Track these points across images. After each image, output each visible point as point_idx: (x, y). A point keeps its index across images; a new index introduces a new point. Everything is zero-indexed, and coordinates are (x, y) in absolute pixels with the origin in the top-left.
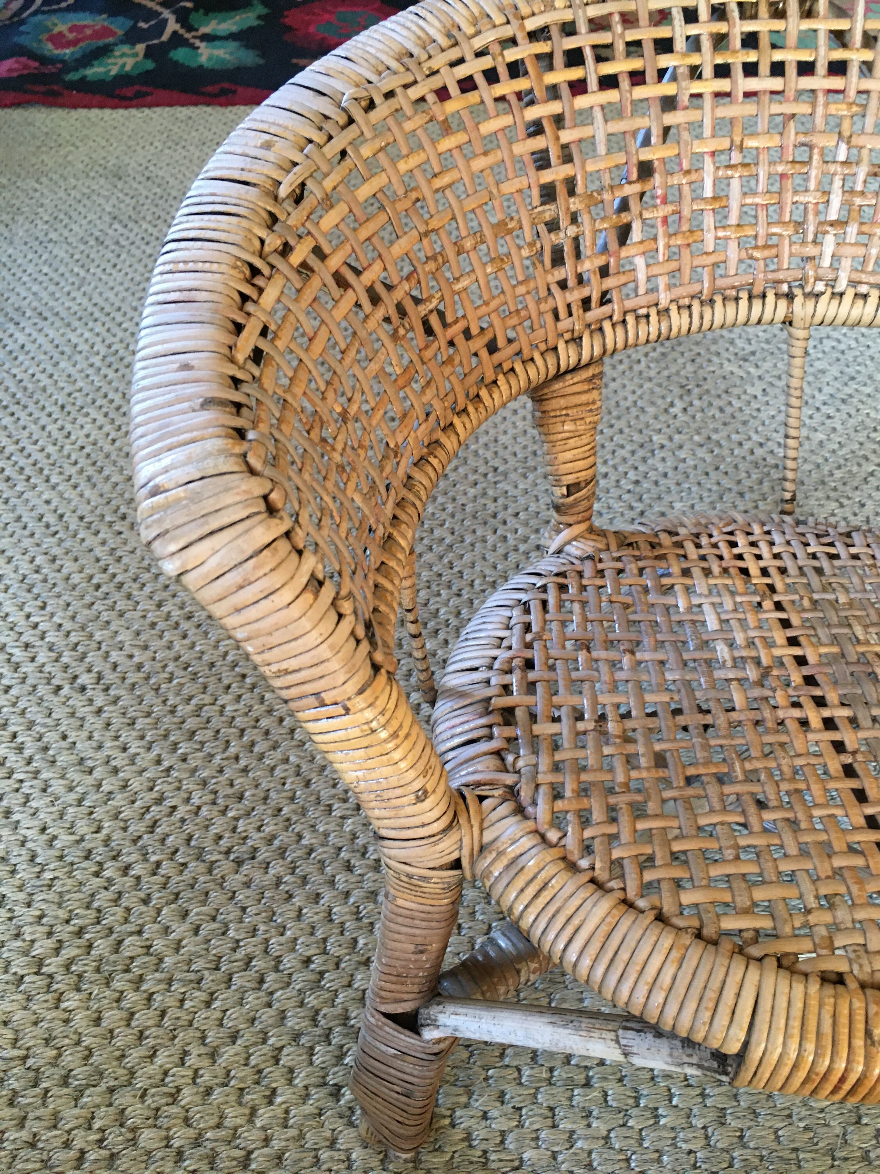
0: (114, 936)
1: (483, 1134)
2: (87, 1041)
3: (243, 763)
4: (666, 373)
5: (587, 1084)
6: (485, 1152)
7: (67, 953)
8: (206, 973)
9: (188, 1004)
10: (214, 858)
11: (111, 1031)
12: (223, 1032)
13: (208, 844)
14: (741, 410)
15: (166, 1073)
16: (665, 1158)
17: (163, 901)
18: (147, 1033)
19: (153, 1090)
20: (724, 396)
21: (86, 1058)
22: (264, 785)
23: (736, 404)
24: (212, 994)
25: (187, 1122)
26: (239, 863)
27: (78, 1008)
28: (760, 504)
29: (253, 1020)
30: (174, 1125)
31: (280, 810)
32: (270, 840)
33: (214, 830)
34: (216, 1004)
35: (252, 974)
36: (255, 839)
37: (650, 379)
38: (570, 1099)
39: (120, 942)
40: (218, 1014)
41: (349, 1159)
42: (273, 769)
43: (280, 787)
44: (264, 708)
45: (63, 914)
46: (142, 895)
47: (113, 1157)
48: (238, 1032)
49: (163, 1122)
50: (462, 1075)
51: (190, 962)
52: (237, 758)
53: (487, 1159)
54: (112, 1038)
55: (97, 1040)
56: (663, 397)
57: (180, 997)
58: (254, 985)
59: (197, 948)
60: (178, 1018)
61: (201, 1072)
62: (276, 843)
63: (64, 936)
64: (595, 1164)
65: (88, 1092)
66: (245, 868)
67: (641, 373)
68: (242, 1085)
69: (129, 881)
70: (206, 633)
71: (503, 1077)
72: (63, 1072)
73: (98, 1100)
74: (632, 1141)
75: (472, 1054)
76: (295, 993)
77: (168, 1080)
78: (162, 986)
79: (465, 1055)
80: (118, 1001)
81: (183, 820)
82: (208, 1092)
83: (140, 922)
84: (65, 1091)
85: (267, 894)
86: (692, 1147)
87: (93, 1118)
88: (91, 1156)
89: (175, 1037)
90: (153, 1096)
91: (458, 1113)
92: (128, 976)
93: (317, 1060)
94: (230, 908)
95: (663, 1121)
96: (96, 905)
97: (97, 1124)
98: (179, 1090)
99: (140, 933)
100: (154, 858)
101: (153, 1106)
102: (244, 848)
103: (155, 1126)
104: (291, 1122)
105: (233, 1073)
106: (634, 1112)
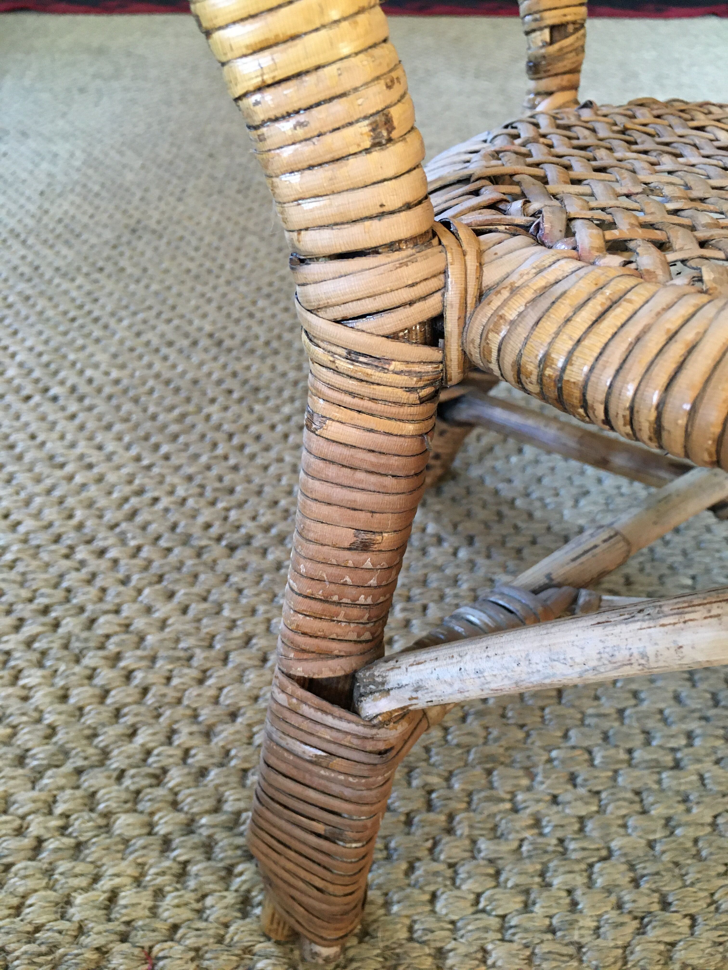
0: (86, 615)
1: (556, 820)
2: (49, 719)
3: (232, 462)
5: (677, 766)
6: (561, 841)
7: (28, 630)
8: (198, 651)
9: (175, 682)
10: (204, 543)
11: (81, 709)
12: (219, 710)
13: (196, 531)
15: (148, 753)
17: (146, 582)
18: (126, 710)
19: (132, 771)
21: (48, 737)
22: (257, 480)
24: (204, 671)
25: (175, 805)
26: (232, 549)
27: (40, 684)
29: (256, 699)
30: (159, 810)
31: (276, 503)
32: (267, 529)
33: (201, 520)
34: (210, 682)
35: (254, 651)
36: (249, 527)
38: (659, 782)
39: (92, 621)
40: (213, 692)
42: (266, 468)
43: (275, 482)
44: (254, 417)
45: (25, 593)
46: (121, 575)
47: (79, 846)
48: (239, 709)
49: (145, 806)
50: (519, 756)
51: (177, 640)
52: (226, 458)
53: (566, 849)
54: (81, 715)
55: (63, 717)
57: (167, 674)
58: (257, 663)
59: (187, 627)
60: (164, 695)
61: (193, 752)
62: (274, 531)
63: (26, 614)
65: (49, 773)
66: (240, 554)
68: (246, 765)
69: (103, 564)
70: (188, 357)
71: (572, 758)
72: (18, 752)
73: (62, 782)
75: (528, 735)
77: (151, 760)
78: (144, 663)
79: (520, 735)
80: (90, 678)
81: (166, 510)
82: (203, 772)
83: (117, 601)
84: (20, 771)
85: (267, 577)
87: (55, 802)
88: (51, 845)
89: (159, 716)
90: (133, 777)
91: (520, 797)
92: (101, 653)
94: (225, 588)
96: (65, 584)
97: (59, 809)
98: (165, 771)
99: (117, 612)
100: (133, 543)
101: (133, 788)
102: (236, 536)
103: (135, 811)
105: (233, 753)
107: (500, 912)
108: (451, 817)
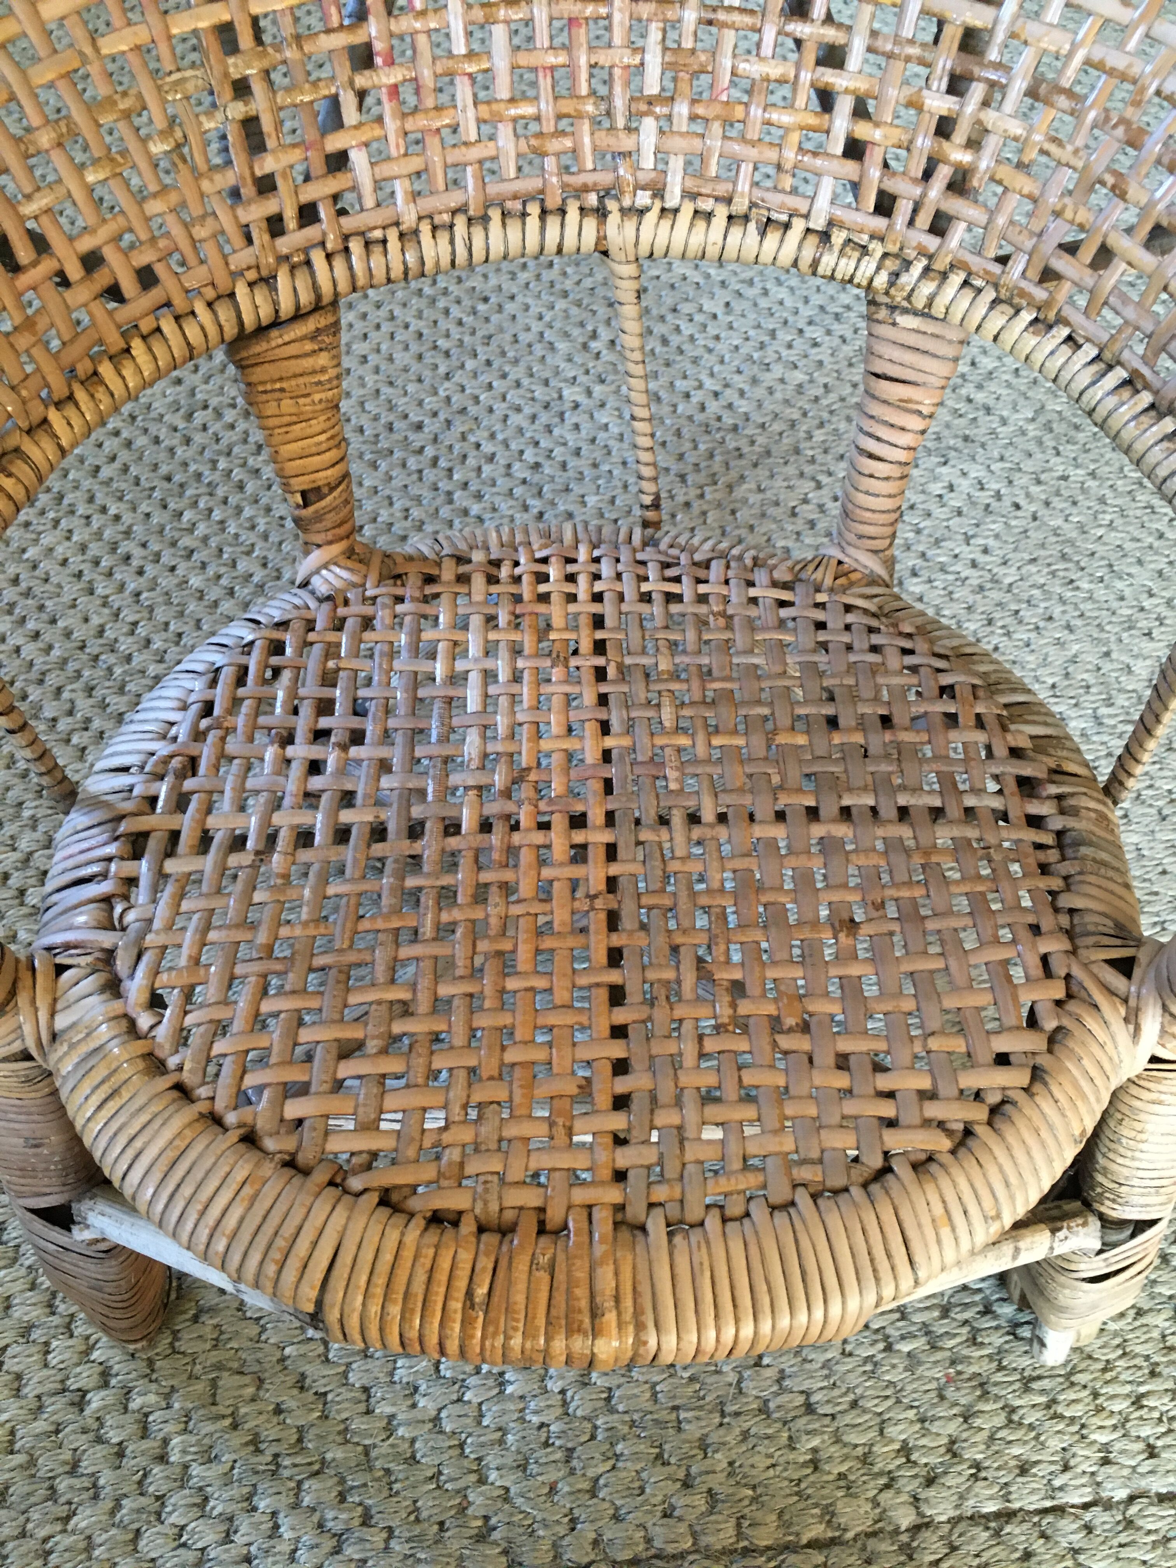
1: (273, 1434)
4: (588, 283)
6: (276, 1456)
14: (692, 338)
16: (510, 1438)
20: (669, 317)
23: (687, 329)
28: (707, 489)
37: (565, 294)
38: (392, 1374)
41: (95, 1485)
53: (278, 1465)
56: (582, 325)
64: (418, 1456)
67: (552, 284)
74: (468, 1421)
75: (264, 1329)
76: (23, 1271)
86: (545, 1419)
91: (242, 1410)
93: (53, 1359)
95: (509, 1390)
104: (17, 1446)
106: (472, 1381)
107: (200, 1545)
108: (166, 1442)
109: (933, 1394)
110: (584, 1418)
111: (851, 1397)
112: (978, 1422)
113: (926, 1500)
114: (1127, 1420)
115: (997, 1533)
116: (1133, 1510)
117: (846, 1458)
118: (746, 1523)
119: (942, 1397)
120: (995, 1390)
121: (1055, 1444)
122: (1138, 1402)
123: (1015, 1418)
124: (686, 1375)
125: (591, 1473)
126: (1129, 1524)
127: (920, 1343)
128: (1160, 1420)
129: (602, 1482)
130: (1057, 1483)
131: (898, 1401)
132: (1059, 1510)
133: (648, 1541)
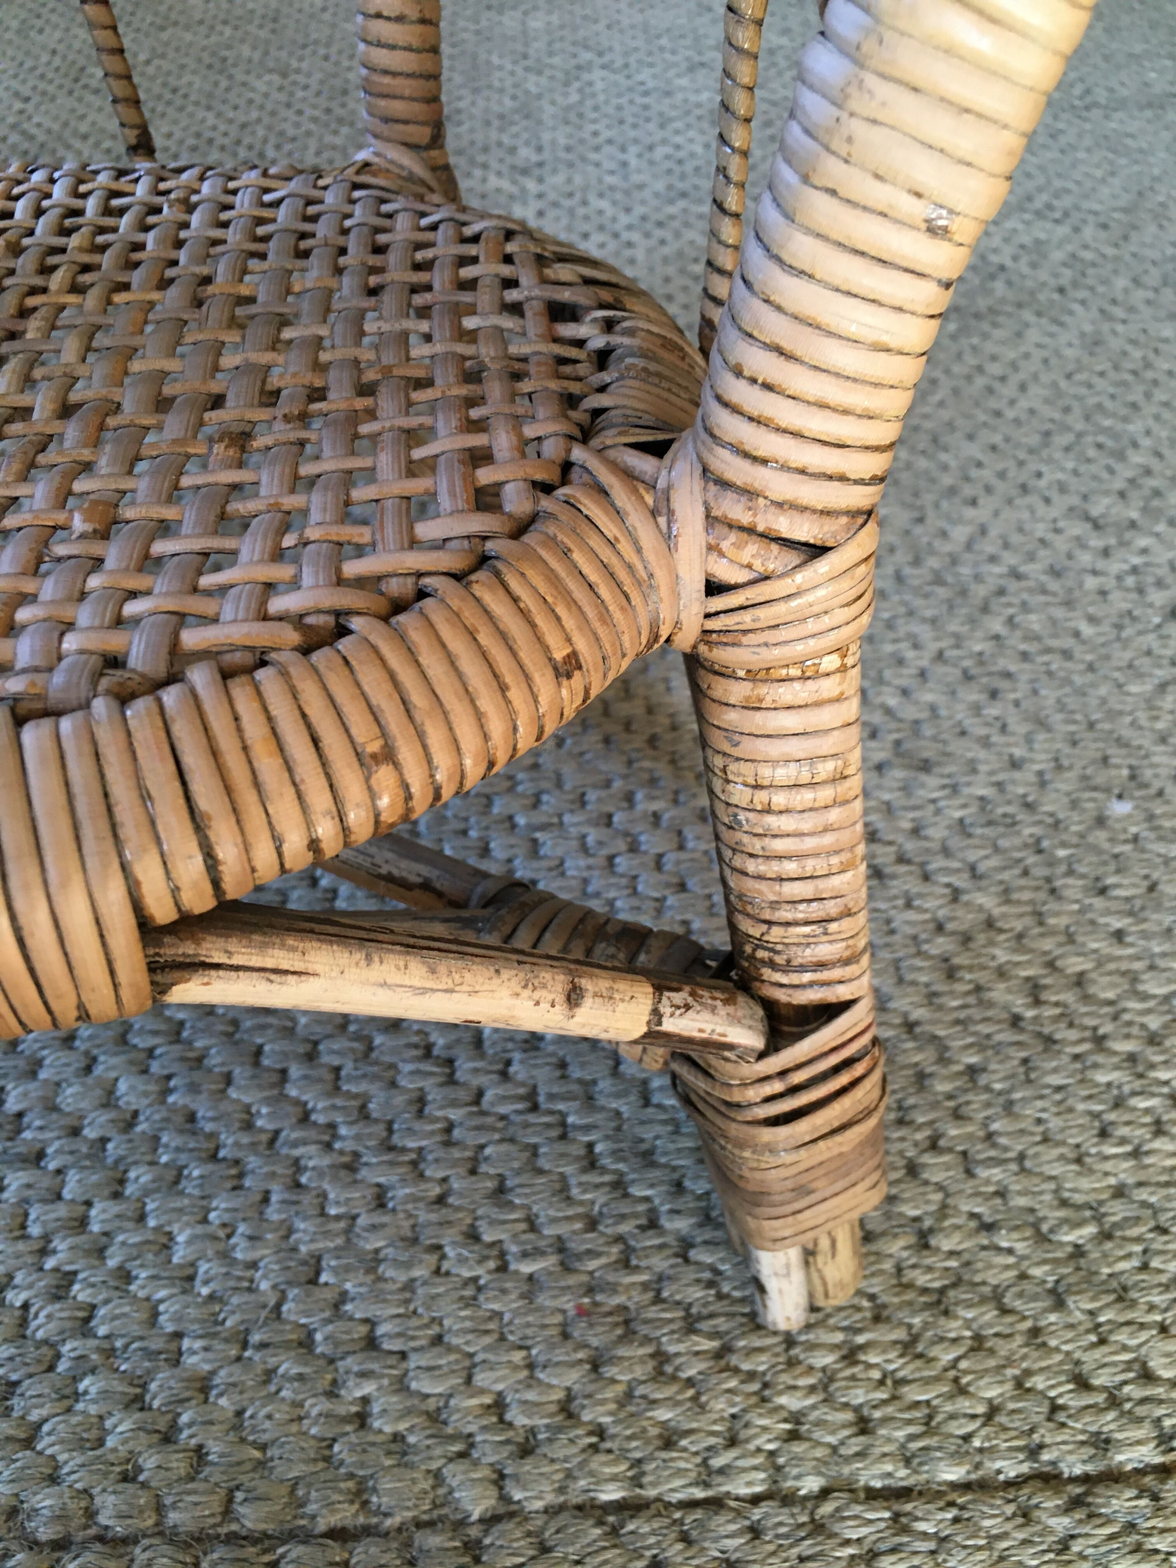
109: (554, 1331)
110: (45, 1342)
111: (434, 1330)
112: (610, 1371)
113: (516, 1477)
114: (832, 1380)
115: (614, 1531)
116: (827, 1508)
117: (408, 1412)
118: (239, 1496)
119: (565, 1336)
120: (643, 1330)
121: (720, 1406)
122: (851, 1355)
123: (669, 1369)
124: (205, 1291)
125: (35, 1416)
126: (818, 1528)
127: (549, 1262)
128: (882, 1382)
129: (46, 1428)
130: (717, 1462)
131: (502, 1338)
132: (716, 1504)
133: (91, 1514)
